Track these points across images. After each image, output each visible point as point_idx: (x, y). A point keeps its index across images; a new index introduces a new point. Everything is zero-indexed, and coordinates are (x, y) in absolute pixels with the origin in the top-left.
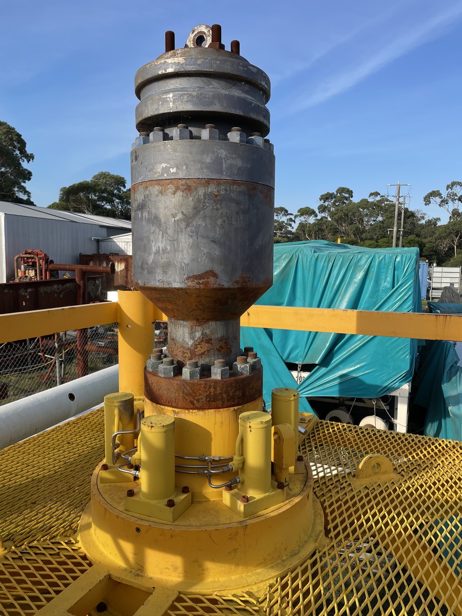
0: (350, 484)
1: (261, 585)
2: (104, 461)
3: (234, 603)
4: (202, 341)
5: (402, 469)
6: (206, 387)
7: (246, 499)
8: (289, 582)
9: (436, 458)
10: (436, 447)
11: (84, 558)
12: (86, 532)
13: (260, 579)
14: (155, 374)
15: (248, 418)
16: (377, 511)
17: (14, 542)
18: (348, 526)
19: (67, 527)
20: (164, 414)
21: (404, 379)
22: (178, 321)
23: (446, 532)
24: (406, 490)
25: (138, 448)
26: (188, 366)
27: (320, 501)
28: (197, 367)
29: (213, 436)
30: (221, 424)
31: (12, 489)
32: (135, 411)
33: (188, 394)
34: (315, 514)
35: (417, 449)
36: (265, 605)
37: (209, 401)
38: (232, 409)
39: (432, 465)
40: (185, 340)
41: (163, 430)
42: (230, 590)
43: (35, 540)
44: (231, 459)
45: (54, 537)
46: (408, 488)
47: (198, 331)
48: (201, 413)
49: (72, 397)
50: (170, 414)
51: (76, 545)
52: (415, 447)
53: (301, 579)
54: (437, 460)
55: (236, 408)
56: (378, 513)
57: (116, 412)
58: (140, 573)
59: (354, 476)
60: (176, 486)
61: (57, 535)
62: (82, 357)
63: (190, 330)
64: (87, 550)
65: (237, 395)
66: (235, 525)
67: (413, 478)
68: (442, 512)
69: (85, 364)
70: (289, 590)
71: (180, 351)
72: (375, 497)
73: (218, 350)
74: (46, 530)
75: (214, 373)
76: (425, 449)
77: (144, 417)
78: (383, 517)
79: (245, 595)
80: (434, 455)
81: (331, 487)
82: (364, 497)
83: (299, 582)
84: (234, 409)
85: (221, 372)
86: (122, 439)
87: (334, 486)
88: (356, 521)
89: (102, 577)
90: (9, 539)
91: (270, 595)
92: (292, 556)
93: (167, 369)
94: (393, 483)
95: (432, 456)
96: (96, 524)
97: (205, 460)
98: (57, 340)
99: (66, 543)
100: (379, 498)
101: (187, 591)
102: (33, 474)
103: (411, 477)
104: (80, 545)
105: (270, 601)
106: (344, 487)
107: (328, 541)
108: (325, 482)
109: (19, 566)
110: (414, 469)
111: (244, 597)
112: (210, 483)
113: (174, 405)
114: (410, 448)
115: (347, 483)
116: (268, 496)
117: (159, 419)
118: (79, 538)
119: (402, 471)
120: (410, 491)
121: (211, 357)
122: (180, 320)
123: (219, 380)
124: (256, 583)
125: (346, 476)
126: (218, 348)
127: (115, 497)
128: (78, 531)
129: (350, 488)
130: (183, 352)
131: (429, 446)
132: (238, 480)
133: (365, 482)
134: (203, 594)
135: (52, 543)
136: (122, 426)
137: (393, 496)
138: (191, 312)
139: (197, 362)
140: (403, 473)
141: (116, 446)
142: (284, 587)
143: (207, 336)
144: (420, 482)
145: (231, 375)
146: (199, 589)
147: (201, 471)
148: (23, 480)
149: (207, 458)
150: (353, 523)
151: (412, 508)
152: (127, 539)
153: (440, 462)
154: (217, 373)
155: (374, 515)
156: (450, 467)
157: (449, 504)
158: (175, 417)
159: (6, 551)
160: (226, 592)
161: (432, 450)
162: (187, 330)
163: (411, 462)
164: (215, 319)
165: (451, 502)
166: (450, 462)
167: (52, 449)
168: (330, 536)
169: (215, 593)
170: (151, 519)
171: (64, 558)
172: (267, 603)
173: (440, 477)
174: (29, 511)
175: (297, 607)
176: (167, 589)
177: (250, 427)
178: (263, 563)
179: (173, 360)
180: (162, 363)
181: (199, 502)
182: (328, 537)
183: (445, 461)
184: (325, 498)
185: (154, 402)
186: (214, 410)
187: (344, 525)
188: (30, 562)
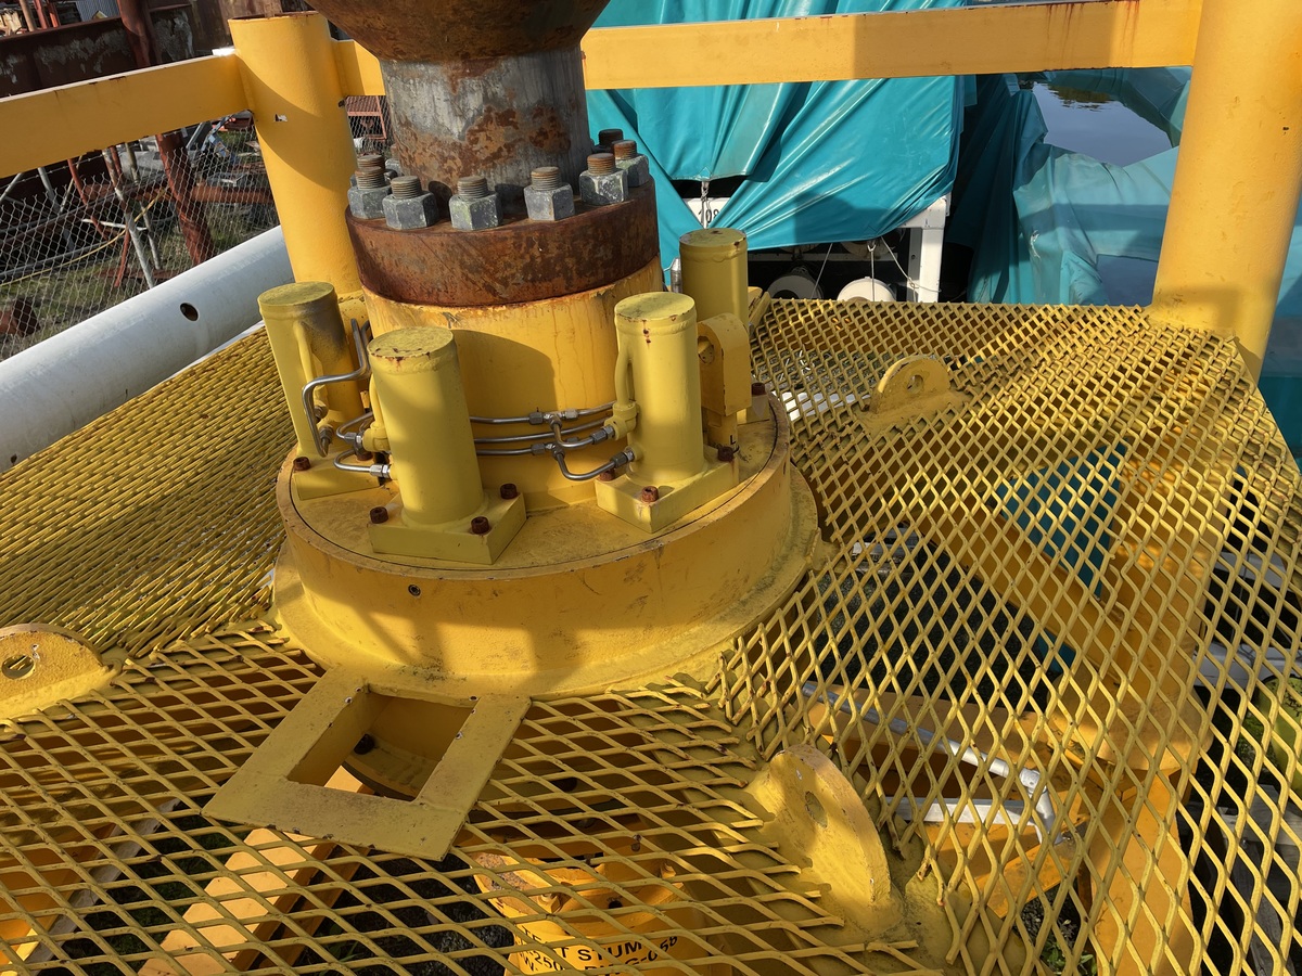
0: (859, 427)
1: (704, 657)
2: (299, 451)
3: (653, 702)
4: (488, 119)
5: (967, 380)
6: (521, 245)
7: (653, 494)
8: (763, 644)
9: (1036, 347)
10: (1033, 325)
11: (302, 658)
12: (293, 605)
13: (701, 645)
14: (377, 224)
15: (638, 311)
16: (924, 474)
17: (129, 649)
18: (869, 513)
19: (245, 600)
20: (423, 324)
21: (937, 187)
22: (412, 68)
23: (1076, 498)
24: (980, 423)
25: (375, 412)
26: (462, 194)
27: (801, 471)
28: (487, 193)
29: (555, 365)
30: (571, 334)
31: (93, 534)
32: (347, 325)
33: (476, 269)
34: (796, 499)
35: (992, 334)
36: (720, 696)
37: (533, 281)
38: (593, 293)
39: (1027, 363)
40: (441, 121)
41: (429, 364)
42: (640, 676)
43: (176, 638)
44: (608, 412)
45: (220, 625)
46: (985, 418)
47: (473, 92)
48: (517, 311)
49: (189, 311)
50: (437, 326)
51: (277, 634)
52: (989, 330)
53: (786, 634)
54: (1039, 351)
55: (602, 290)
56: (928, 479)
57: (298, 332)
58: (436, 673)
59: (867, 409)
60: (485, 487)
61: (227, 621)
62: (189, 216)
63: (450, 88)
64: (304, 641)
65: (601, 259)
66: (635, 550)
67: (993, 397)
68: (1062, 457)
69: (203, 233)
70: (765, 658)
71: (432, 156)
72: (917, 447)
73: (537, 143)
74: (198, 611)
75: (534, 205)
76: (1011, 332)
77: (372, 338)
78: (940, 486)
79: (674, 682)
80: (1030, 341)
81: (819, 439)
82: (893, 450)
83: (783, 640)
84: (598, 294)
85: (554, 200)
86: (329, 393)
87: (825, 435)
88: (883, 501)
89: (351, 694)
90: (115, 645)
91: (727, 674)
92: (760, 590)
93: (405, 207)
94: (951, 411)
95: (1026, 345)
96: (312, 587)
97: (545, 421)
98: (116, 181)
99: (250, 634)
100: (926, 448)
101: (547, 693)
102: (135, 494)
103: (987, 394)
104: (284, 633)
105: (730, 686)
106: (848, 436)
107: (830, 549)
108: (805, 431)
109: (151, 700)
110: (992, 376)
111: (673, 686)
112: (565, 470)
113: (443, 299)
114: (977, 334)
115: (854, 426)
116: (701, 480)
117: (413, 337)
118: (279, 620)
119: (966, 384)
120: (989, 424)
121: (517, 162)
122: (416, 62)
123: (551, 224)
124: (693, 656)
125: (850, 411)
126: (534, 135)
127: (344, 526)
128: (274, 606)
129: (861, 435)
130: (442, 156)
131: (1018, 325)
132: (629, 456)
133: (891, 417)
134: (583, 693)
135: (219, 638)
136: (322, 366)
137: (955, 438)
138: (444, 32)
139: (484, 181)
140: (969, 388)
141: (317, 415)
142: (754, 654)
143: (499, 105)
144: (1009, 402)
145: (581, 207)
146: (573, 686)
147: (537, 447)
148: (115, 512)
149: (547, 417)
150: (877, 505)
151: (998, 458)
152: (392, 610)
153: (1044, 355)
154: (541, 206)
155: (920, 484)
156: (1066, 362)
157: (1075, 441)
158: (453, 328)
159: (113, 672)
160: (631, 682)
161: (1026, 332)
162: (440, 92)
163: (983, 364)
164: (514, 49)
165: (1079, 435)
166: (1067, 353)
167: (167, 434)
168: (832, 539)
169: (610, 688)
170: (440, 564)
171: (254, 668)
172: (724, 691)
173: (1049, 386)
174: (145, 577)
175: (788, 691)
176: (503, 696)
177: (646, 332)
178: (703, 614)
179: (418, 180)
180: (390, 192)
181: (545, 513)
182: (829, 541)
183: (1055, 352)
184: (810, 462)
185: (391, 298)
186: (549, 301)
187: (859, 513)
188: (177, 686)
